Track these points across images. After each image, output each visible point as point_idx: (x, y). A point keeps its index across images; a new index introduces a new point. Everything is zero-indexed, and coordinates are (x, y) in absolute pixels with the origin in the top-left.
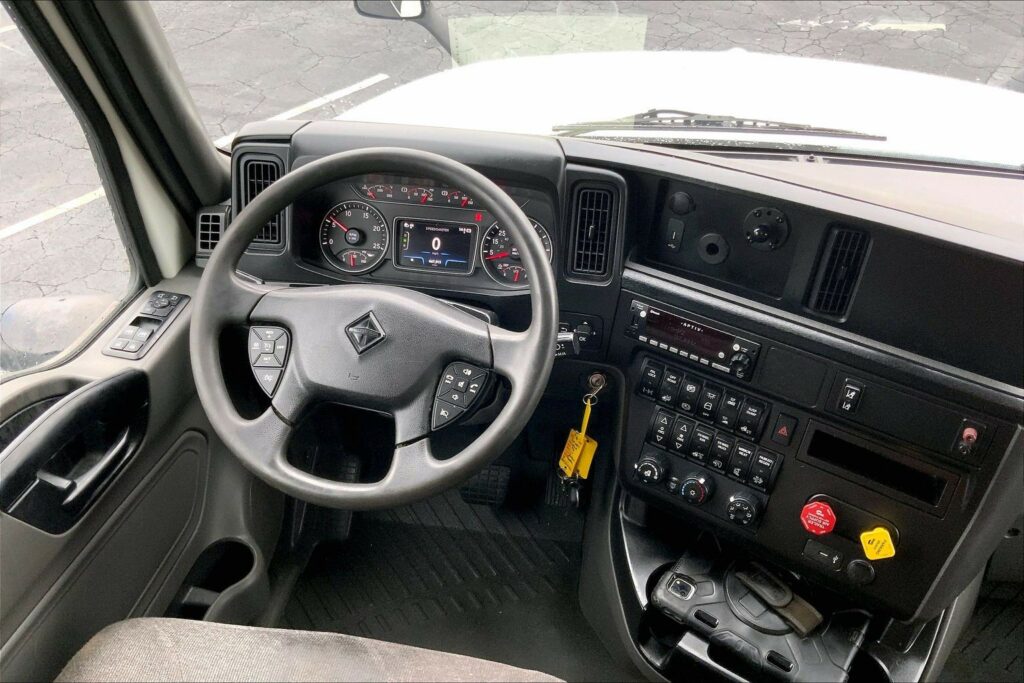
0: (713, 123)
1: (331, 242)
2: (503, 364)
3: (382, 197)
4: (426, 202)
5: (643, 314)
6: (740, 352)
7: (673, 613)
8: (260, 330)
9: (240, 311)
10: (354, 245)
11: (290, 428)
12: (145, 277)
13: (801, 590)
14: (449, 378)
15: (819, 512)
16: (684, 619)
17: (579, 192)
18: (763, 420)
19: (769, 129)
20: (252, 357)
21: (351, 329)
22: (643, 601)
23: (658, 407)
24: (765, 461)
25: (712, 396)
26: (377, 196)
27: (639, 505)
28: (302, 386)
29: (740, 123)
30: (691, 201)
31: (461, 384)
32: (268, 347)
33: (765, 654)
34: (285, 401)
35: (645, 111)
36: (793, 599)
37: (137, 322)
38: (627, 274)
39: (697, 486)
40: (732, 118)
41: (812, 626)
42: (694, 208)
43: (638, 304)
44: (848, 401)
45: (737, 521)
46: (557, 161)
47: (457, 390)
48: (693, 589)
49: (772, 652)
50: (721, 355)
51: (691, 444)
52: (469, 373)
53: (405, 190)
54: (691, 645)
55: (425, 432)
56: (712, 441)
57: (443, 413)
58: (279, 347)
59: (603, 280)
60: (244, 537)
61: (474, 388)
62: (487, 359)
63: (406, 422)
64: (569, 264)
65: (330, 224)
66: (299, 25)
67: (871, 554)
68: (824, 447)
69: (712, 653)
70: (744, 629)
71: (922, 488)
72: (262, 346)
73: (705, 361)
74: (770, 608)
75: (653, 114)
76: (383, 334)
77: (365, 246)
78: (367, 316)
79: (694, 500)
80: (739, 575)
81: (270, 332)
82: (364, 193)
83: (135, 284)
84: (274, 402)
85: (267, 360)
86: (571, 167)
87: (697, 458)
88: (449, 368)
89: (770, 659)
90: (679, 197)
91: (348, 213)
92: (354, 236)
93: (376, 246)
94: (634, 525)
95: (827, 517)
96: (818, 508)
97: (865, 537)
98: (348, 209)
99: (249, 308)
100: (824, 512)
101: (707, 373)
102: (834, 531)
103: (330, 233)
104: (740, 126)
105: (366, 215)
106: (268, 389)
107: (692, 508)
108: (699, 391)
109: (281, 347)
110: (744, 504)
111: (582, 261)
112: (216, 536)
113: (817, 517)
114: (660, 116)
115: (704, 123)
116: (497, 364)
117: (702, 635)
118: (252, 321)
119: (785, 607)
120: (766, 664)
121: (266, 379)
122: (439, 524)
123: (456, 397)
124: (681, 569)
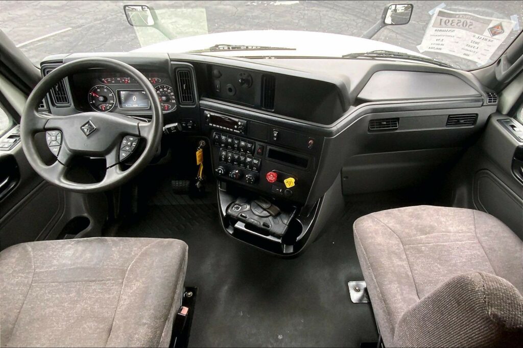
0: (238, 48)
1: (94, 101)
2: (144, 134)
3: (110, 82)
4: (128, 83)
5: (209, 116)
6: (241, 125)
7: (234, 216)
8: (50, 132)
9: (40, 126)
10: (103, 102)
11: (66, 168)
12: (15, 121)
13: (273, 203)
14: (124, 142)
15: (271, 175)
16: (237, 217)
17: (178, 71)
18: (253, 147)
19: (257, 49)
20: (48, 143)
21: (83, 128)
22: (225, 214)
23: (221, 149)
24: (255, 161)
25: (236, 142)
26: (108, 82)
27: (224, 184)
28: (68, 151)
29: (247, 47)
30: (219, 72)
31: (129, 143)
32: (54, 138)
33: (262, 224)
34: (62, 158)
35: (214, 46)
36: (271, 205)
37: (11, 137)
38: (201, 102)
39: (236, 174)
40: (244, 46)
41: (276, 212)
42: (221, 75)
43: (206, 112)
44: (275, 137)
45: (249, 183)
46: (167, 60)
47: (128, 146)
48: (240, 207)
49: (264, 223)
50: (236, 127)
51: (233, 160)
52: (132, 139)
53: (119, 79)
54: (240, 225)
55: (118, 162)
56: (239, 157)
57: (123, 154)
58: (58, 138)
59: (193, 105)
60: (86, 215)
61: (134, 144)
62: (137, 133)
63: (110, 159)
64: (180, 100)
65: (92, 95)
66: (133, 39)
67: (288, 186)
68: (272, 154)
69: (246, 227)
70: (256, 217)
71: (302, 163)
72: (51, 138)
73: (231, 130)
74: (265, 210)
75: (217, 46)
76: (95, 127)
77: (108, 102)
78: (89, 122)
79: (235, 179)
80: (255, 201)
81: (54, 133)
82: (103, 82)
83: (11, 124)
84: (58, 158)
85: (54, 143)
86: (172, 62)
87: (236, 164)
88: (125, 138)
89: (264, 225)
90: (215, 72)
91: (99, 90)
92: (101, 99)
93: (112, 102)
94: (224, 192)
95: (274, 176)
96: (271, 174)
97: (285, 181)
98: (98, 89)
99: (44, 124)
100: (273, 175)
101: (233, 134)
102: (277, 181)
103: (93, 98)
104: (247, 49)
105: (105, 90)
106: (56, 154)
107: (235, 181)
108: (233, 141)
109: (59, 138)
110: (250, 177)
111: (185, 99)
112: (73, 216)
113: (271, 177)
114: (219, 46)
115: (235, 48)
116: (141, 135)
117: (243, 221)
118: (46, 130)
119: (268, 208)
120: (262, 227)
121: (55, 150)
122: (170, 204)
123: (128, 148)
124: (237, 202)
